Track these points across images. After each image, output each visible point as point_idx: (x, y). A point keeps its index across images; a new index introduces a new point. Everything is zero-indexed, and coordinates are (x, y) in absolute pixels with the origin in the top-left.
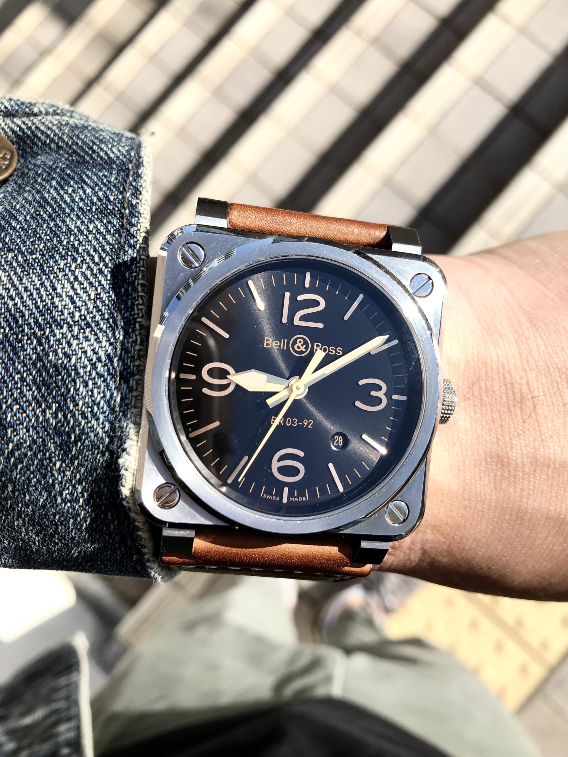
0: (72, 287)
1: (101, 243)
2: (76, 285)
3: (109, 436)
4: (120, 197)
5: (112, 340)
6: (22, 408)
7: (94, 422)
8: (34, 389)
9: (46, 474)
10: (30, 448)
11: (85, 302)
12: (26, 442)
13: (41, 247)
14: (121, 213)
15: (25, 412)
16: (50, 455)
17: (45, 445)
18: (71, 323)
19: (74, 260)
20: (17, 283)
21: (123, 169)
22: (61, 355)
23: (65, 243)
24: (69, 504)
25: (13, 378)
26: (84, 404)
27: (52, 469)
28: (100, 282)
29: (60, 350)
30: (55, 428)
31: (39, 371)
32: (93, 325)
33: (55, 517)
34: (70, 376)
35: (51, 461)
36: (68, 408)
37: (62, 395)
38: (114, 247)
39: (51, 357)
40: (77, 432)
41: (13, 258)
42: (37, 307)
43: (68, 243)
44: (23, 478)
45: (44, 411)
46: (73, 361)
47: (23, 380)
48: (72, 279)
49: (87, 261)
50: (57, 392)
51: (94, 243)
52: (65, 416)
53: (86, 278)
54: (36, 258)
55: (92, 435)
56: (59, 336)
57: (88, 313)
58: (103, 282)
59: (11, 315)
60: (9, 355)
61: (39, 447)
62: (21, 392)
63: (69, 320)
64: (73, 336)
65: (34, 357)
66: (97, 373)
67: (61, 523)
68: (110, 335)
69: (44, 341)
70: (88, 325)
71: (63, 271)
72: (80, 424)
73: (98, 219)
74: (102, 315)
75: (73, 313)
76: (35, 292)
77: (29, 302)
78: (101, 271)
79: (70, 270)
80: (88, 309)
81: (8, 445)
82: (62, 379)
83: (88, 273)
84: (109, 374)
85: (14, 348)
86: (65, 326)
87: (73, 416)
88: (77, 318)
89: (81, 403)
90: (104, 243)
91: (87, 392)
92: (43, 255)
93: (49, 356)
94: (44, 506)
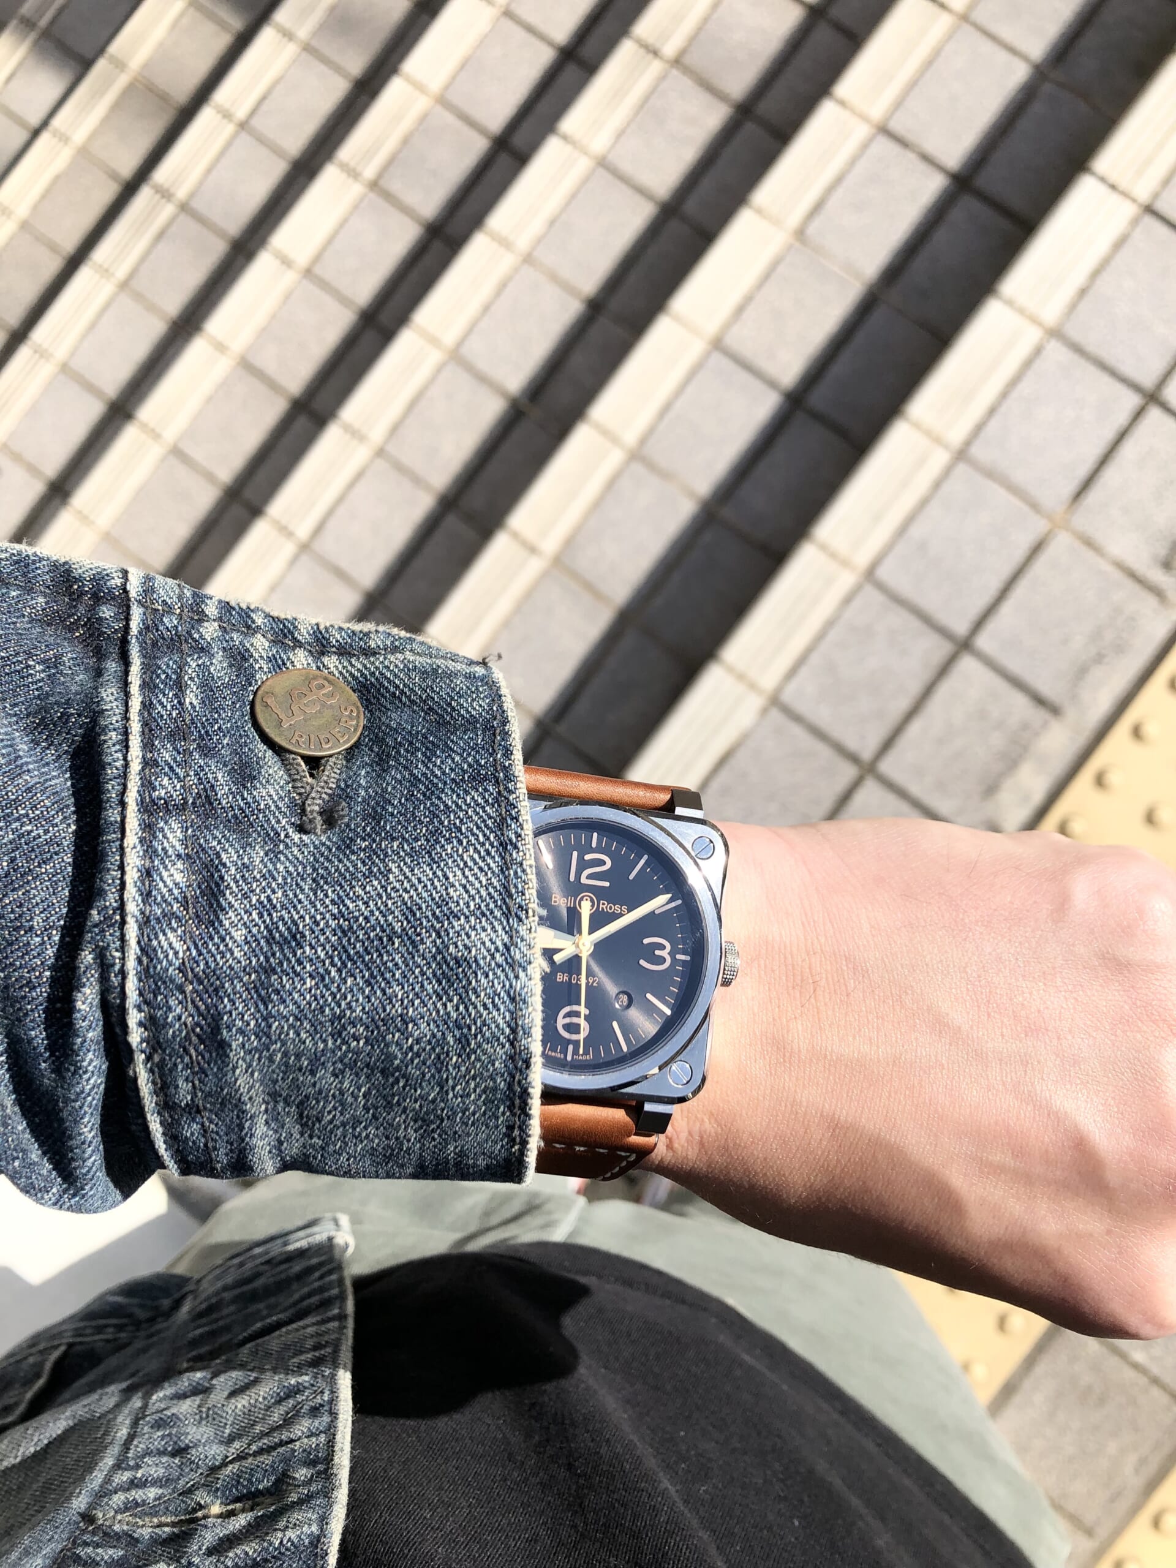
0: (464, 874)
1: (482, 817)
2: (467, 872)
3: (509, 1026)
4: (491, 759)
5: (507, 928)
6: (423, 1002)
7: (495, 1013)
8: (434, 982)
9: (441, 1070)
10: (429, 1042)
11: (477, 889)
12: (426, 1036)
13: (424, 831)
14: (495, 776)
15: (426, 1006)
16: (448, 1050)
17: (444, 1038)
18: (468, 913)
19: (460, 842)
20: (409, 874)
21: (488, 728)
22: (461, 947)
23: (446, 823)
24: (459, 1099)
25: (413, 973)
26: (486, 995)
27: (448, 1064)
28: (488, 865)
29: (459, 943)
30: (456, 1020)
31: (438, 964)
32: (488, 913)
33: (442, 1112)
34: (470, 967)
35: (448, 1055)
36: (470, 1000)
37: (464, 987)
38: (495, 821)
39: (452, 949)
40: (479, 1024)
41: (398, 847)
42: (433, 899)
43: (449, 821)
44: (418, 1072)
45: (445, 1005)
46: (473, 952)
47: (423, 973)
48: (462, 865)
49: (473, 842)
50: (458, 984)
51: (475, 818)
52: (467, 1009)
53: (476, 863)
54: (422, 845)
55: (493, 1026)
56: (458, 928)
57: (482, 901)
58: (492, 865)
59: (407, 908)
60: (408, 949)
61: (438, 1041)
62: (422, 986)
63: (466, 910)
64: (470, 927)
65: (434, 950)
66: (496, 963)
67: (448, 1118)
68: (505, 923)
69: (443, 934)
70: (483, 914)
71: (452, 857)
72: (481, 1016)
73: (473, 788)
74: (495, 902)
75: (468, 903)
76: (429, 884)
77: (425, 895)
78: (488, 853)
79: (458, 855)
80: (481, 897)
81: (407, 1040)
82: (463, 971)
83: (476, 856)
84: (507, 963)
85: (413, 942)
86: (462, 918)
87: (475, 1007)
88: (472, 908)
89: (482, 994)
90: (485, 817)
91: (488, 983)
92: (428, 841)
93: (448, 949)
94: (434, 1101)
